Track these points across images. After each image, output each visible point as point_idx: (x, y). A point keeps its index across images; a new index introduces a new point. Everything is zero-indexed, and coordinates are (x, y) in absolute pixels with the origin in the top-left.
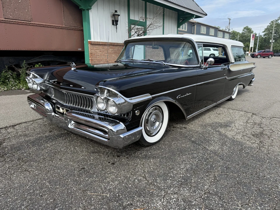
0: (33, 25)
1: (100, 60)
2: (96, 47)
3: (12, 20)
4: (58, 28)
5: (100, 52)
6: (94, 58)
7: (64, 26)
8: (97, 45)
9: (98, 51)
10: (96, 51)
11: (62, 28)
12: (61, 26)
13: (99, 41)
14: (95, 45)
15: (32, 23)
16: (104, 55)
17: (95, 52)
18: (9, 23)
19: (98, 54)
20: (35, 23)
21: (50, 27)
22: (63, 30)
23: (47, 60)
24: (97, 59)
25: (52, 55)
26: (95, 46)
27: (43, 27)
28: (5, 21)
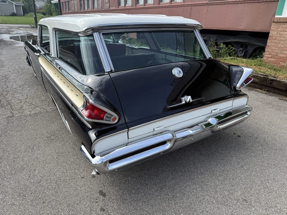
0: (231, 3)
1: (284, 49)
2: (284, 26)
4: (254, 2)
6: (273, 44)
10: (281, 33)
11: (258, 2)
14: (283, 24)
17: (279, 35)
19: (283, 39)
21: (245, 3)
22: (260, 3)
23: (240, 41)
24: (279, 46)
25: (248, 35)
26: (281, 26)
27: (237, 3)
28: (208, 3)
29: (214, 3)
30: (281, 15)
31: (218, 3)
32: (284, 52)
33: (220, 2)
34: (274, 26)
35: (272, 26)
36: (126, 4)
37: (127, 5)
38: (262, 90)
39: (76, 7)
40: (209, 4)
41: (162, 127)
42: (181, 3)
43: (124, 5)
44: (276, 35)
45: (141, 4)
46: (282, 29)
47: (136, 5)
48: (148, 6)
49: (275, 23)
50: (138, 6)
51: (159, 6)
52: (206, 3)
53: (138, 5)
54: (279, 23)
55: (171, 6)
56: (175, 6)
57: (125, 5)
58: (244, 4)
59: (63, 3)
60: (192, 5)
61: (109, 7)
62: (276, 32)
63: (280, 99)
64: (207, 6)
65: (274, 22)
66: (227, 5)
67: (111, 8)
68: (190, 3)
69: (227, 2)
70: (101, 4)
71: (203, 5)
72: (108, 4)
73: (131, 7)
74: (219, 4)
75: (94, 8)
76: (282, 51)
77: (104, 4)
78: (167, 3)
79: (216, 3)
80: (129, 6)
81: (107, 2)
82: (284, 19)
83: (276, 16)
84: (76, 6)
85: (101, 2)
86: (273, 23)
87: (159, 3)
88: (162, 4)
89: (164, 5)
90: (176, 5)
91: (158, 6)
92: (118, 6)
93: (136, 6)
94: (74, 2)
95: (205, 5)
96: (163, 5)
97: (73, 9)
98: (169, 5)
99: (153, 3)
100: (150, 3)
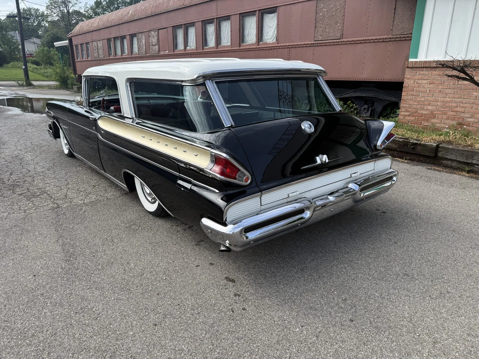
0: (346, 43)
1: (426, 103)
3: (321, 42)
4: (378, 42)
5: (431, 85)
6: (410, 97)
7: (390, 36)
8: (424, 69)
9: (426, 81)
10: (419, 81)
11: (384, 41)
12: (385, 37)
13: (441, 58)
14: (421, 69)
15: (343, 40)
16: (440, 91)
17: (417, 85)
18: (321, 45)
19: (423, 90)
20: (349, 40)
21: (366, 42)
22: (387, 43)
23: (363, 95)
24: (419, 99)
25: (373, 87)
26: (418, 72)
27: (355, 43)
28: (313, 44)
29: (322, 43)
30: (416, 57)
31: (328, 43)
32: (426, 107)
33: (331, 42)
34: (408, 74)
35: (407, 73)
36: (187, 46)
37: (188, 48)
38: (403, 159)
39: (101, 52)
40: (315, 45)
41: (298, 193)
42: (273, 43)
43: (183, 48)
44: (413, 85)
45: (211, 46)
46: (420, 76)
47: (203, 47)
48: (222, 49)
49: (409, 69)
50: (206, 49)
51: (241, 48)
52: (311, 44)
53: (207, 47)
54: (415, 69)
55: (259, 48)
56: (264, 49)
57: (185, 48)
58: (365, 44)
59: (77, 46)
60: (291, 47)
61: (159, 51)
62: (412, 82)
63: (429, 169)
64: (312, 48)
65: (408, 67)
66: (341, 46)
67: (162, 53)
68: (287, 44)
69: (341, 42)
70: (146, 46)
71: (307, 46)
72: (157, 47)
73: (196, 51)
74: (330, 45)
75: (132, 53)
76: (423, 106)
77: (150, 46)
78: (252, 45)
79: (325, 43)
80: (192, 50)
81: (154, 44)
82: (421, 63)
83: (411, 60)
84: (100, 50)
85: (144, 43)
86: (407, 69)
87: (240, 44)
88: (245, 46)
89: (248, 47)
90: (267, 47)
91: (239, 48)
92: (174, 50)
93: (203, 50)
94: (97, 44)
95: (310, 46)
96: (245, 48)
97: (96, 55)
98: (255, 47)
99: (229, 44)
100: (226, 45)
